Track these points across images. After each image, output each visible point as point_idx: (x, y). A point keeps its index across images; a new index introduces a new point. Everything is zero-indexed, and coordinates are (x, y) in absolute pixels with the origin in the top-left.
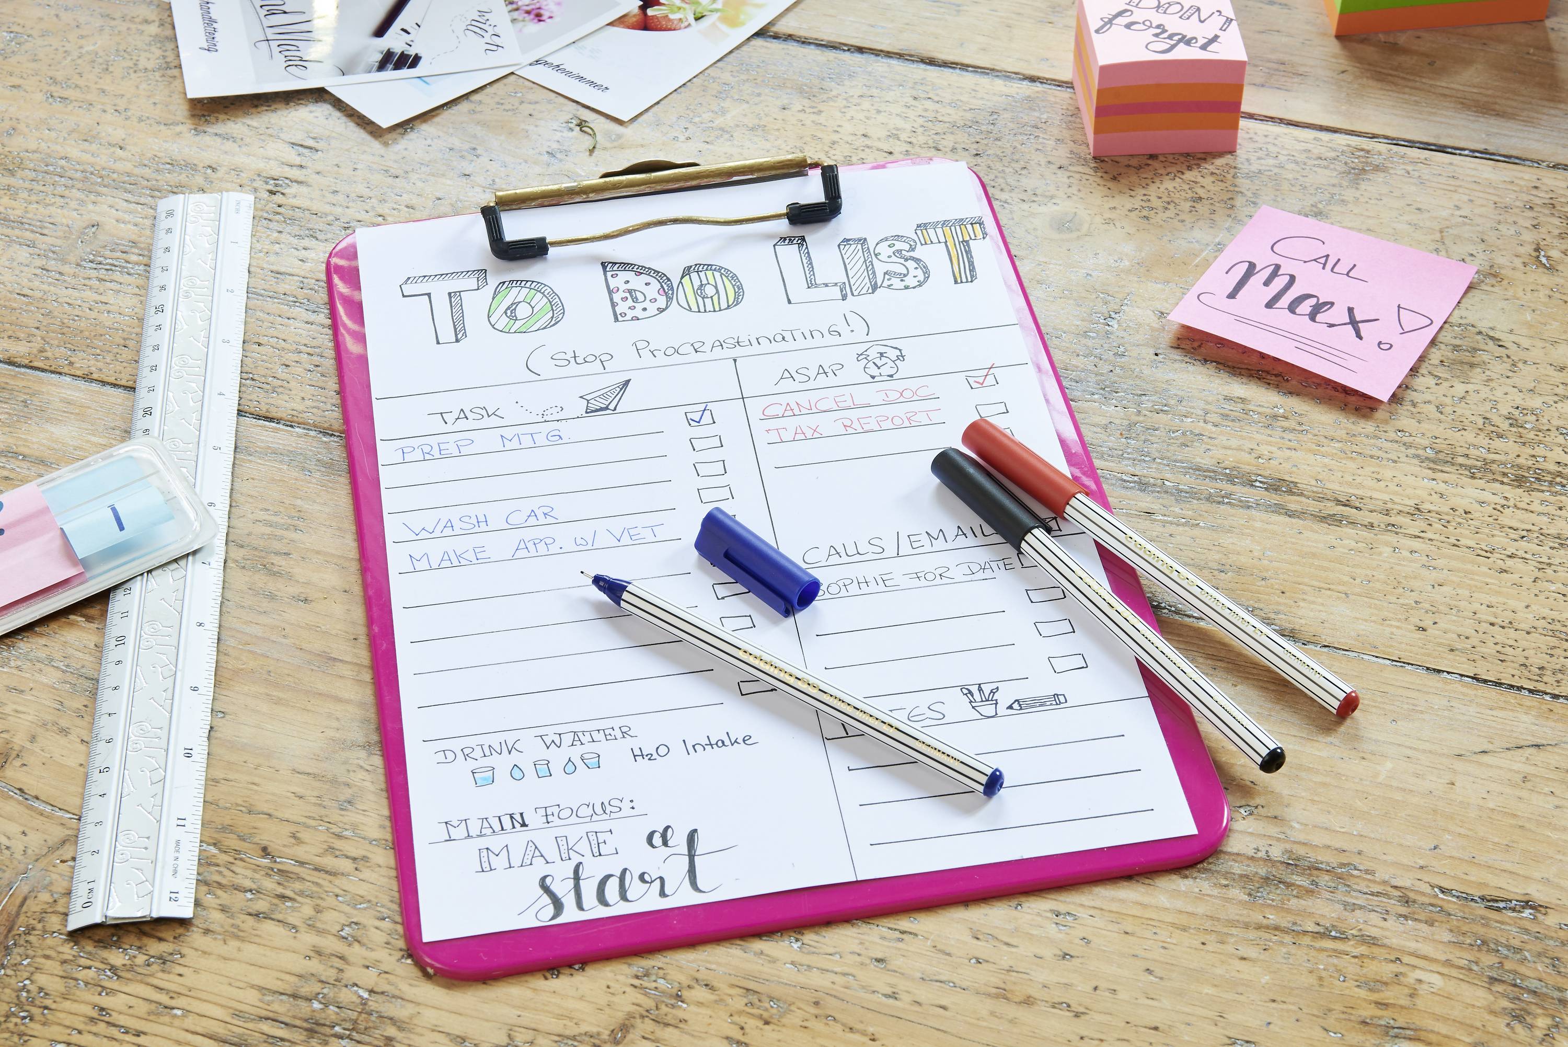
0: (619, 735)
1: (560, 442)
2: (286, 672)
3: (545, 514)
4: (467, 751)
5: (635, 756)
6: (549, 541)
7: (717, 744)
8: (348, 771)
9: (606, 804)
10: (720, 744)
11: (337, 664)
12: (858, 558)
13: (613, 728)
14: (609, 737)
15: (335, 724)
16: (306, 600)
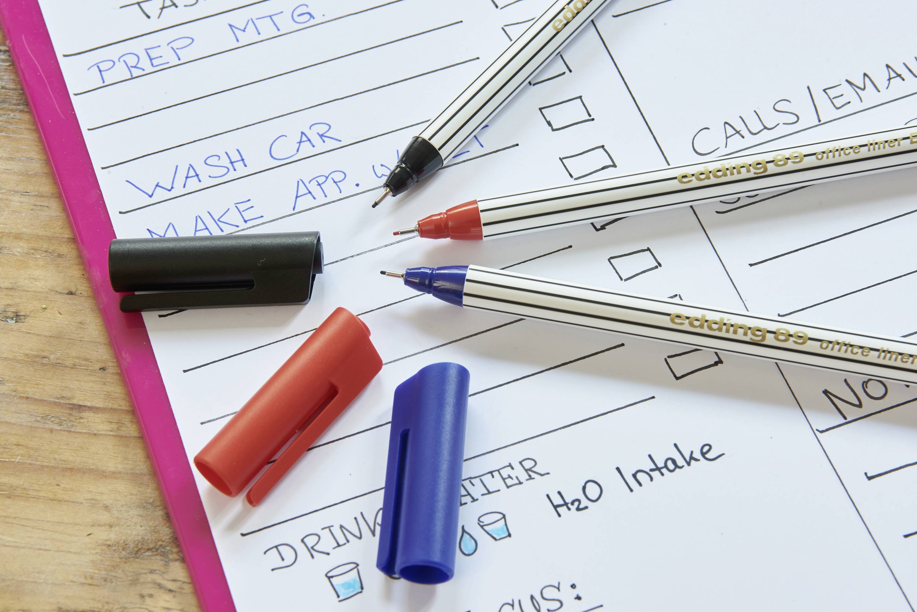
0: (523, 476)
1: (312, 22)
2: (13, 439)
3: (321, 136)
4: (311, 541)
5: (556, 507)
6: (338, 177)
7: (666, 466)
8: (142, 596)
9: (538, 597)
10: (671, 466)
11: (86, 414)
12: (766, 135)
13: (510, 465)
14: (509, 482)
15: (104, 517)
16: (17, 317)
